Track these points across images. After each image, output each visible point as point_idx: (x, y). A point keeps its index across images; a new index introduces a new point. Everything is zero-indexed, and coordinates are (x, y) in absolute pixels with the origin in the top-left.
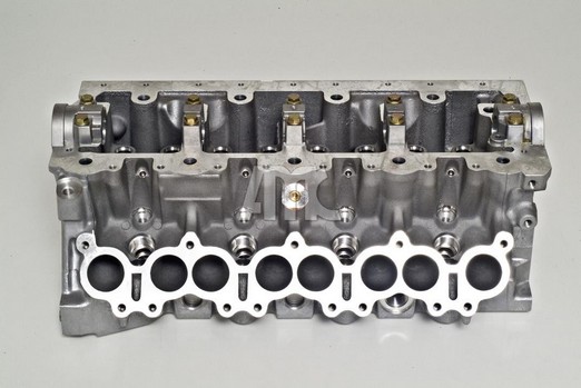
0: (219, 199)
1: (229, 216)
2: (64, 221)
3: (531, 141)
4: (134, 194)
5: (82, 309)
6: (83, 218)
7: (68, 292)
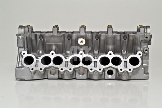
0: (61, 44)
1: (64, 53)
2: (19, 47)
3: (147, 33)
4: (39, 45)
5: (22, 70)
6: (24, 47)
7: (18, 66)
